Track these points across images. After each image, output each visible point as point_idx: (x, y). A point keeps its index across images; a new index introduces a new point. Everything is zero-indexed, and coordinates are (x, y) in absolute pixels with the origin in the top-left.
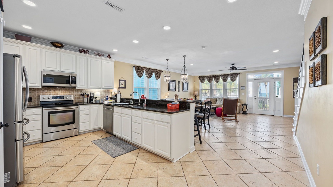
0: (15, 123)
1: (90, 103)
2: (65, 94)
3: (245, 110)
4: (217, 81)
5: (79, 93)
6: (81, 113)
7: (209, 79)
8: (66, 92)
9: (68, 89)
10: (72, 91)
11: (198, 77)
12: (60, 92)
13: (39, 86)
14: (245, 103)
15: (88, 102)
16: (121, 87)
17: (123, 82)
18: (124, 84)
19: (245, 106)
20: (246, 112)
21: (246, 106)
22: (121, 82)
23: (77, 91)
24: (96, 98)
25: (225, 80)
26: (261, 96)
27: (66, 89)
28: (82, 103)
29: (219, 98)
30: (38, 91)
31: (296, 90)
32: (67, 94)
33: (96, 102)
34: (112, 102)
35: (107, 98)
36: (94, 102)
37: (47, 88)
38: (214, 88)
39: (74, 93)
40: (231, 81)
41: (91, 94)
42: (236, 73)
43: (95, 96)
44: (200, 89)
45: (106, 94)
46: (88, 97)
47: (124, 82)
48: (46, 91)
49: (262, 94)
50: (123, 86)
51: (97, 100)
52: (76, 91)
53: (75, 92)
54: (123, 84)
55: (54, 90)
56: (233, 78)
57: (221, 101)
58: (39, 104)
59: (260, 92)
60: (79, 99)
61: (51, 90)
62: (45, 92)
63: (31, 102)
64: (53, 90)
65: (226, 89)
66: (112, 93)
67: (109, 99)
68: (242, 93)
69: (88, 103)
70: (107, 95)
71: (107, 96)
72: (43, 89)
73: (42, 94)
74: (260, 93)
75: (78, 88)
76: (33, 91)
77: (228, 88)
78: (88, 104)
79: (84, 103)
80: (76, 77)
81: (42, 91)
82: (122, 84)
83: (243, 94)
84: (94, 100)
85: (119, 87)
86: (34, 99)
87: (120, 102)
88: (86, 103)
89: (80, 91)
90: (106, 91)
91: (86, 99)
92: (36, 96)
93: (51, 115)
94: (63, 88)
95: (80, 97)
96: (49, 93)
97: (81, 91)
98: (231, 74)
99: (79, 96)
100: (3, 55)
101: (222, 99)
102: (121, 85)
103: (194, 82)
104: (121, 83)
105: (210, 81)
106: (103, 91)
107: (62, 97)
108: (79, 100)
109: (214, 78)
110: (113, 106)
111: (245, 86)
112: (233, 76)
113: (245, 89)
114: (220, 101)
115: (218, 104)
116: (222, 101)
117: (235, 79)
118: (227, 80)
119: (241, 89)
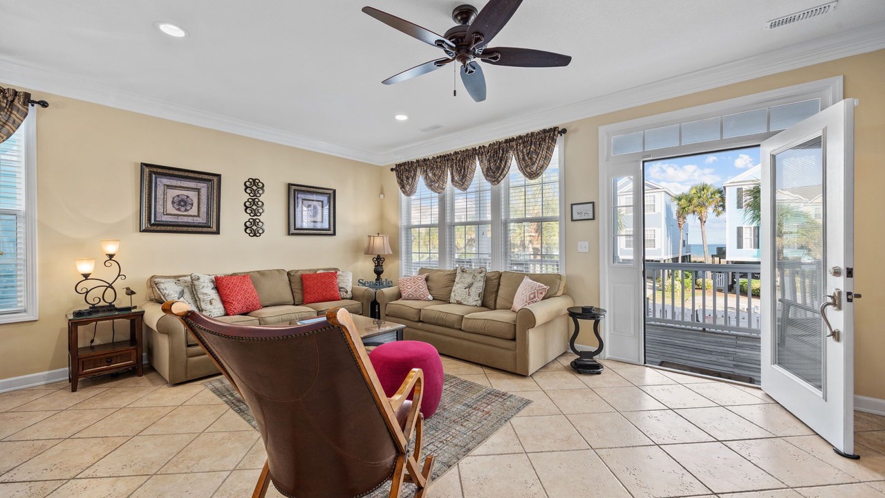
3: (586, 343)
4: (462, 180)
7: (430, 175)
11: (392, 170)
21: (592, 320)
25: (495, 173)
29: (465, 270)
38: (457, 221)
42: (545, 131)
44: (404, 223)
56: (530, 159)
65: (506, 224)
68: (580, 243)
77: (512, 215)
83: (583, 246)
98: (520, 137)
101: (474, 277)
103: (382, 192)
105: (435, 184)
109: (452, 166)
111: (593, 203)
112: (532, 149)
113: (594, 219)
114: (466, 285)
115: (455, 302)
116: (476, 285)
117: (537, 162)
118: (505, 172)
119: (574, 218)
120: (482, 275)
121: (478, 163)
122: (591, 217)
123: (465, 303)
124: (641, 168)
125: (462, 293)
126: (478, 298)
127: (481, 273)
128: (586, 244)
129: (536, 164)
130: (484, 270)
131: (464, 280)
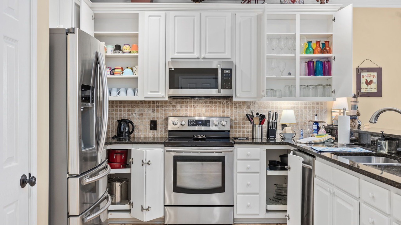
0: (68, 176)
1: (268, 140)
2: (214, 114)
5: (243, 112)
6: (240, 166)
8: (215, 111)
9: (220, 103)
10: (227, 107)
12: (204, 109)
13: (163, 97)
15: (265, 136)
16: (362, 91)
17: (373, 76)
18: (375, 80)
22: (365, 76)
23: (240, 107)
24: (284, 126)
27: (215, 103)
28: (247, 139)
30: (167, 107)
32: (217, 114)
33: (283, 138)
34: (324, 143)
35: (315, 127)
36: (278, 139)
37: (180, 100)
39: (232, 111)
41: (269, 114)
43: (280, 122)
45: (313, 117)
46: (261, 123)
47: (375, 74)
48: (178, 107)
50: (373, 88)
51: (285, 133)
52: (237, 108)
53: (234, 110)
54: (371, 82)
55: (194, 105)
58: (168, 137)
60: (244, 127)
61: (187, 106)
62: (178, 110)
63: (155, 131)
64: (191, 106)
66: (332, 112)
67: (322, 131)
69: (262, 139)
70: (316, 119)
71: (316, 123)
72: (173, 104)
73: (171, 114)
75: (238, 97)
76: (158, 107)
78: (262, 143)
79: (253, 138)
80: (231, 70)
81: (171, 108)
82: (368, 83)
84: (279, 131)
85: (357, 92)
86: (160, 125)
87: (348, 142)
88: (257, 141)
89: (246, 106)
90: (315, 105)
91: (258, 129)
92: (163, 117)
93: (178, 163)
94: (209, 100)
95: (245, 124)
96: (184, 113)
97: (248, 107)
99: (244, 119)
100: (50, 34)
102: (364, 85)
104: (363, 80)
106: (305, 108)
107: (206, 123)
108: (243, 132)
110: (314, 157)
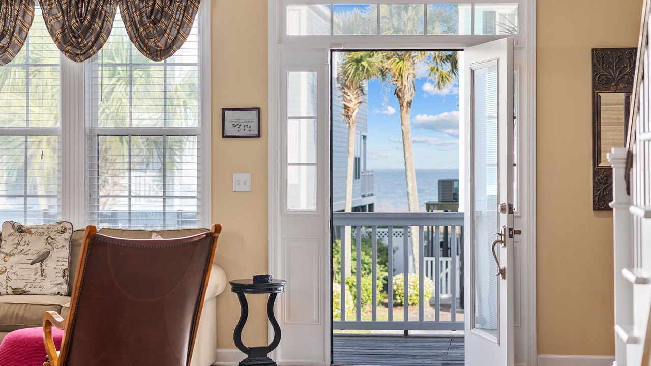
14: (262, 273)
19: (257, 301)
20: (270, 355)
21: (265, 296)
26: (366, 202)
29: (20, 230)
31: (623, 153)
40: (136, 52)
49: (372, 175)
56: (155, 23)
57: (42, 258)
59: (357, 161)
65: (93, 137)
68: (236, 176)
74: (357, 175)
77: (104, 122)
83: (242, 182)
101: (50, 240)
111: (258, 109)
112: (156, 6)
113: (259, 136)
114: (34, 257)
115: (10, 291)
116: (55, 255)
117: (168, 31)
118: (101, 39)
119: (227, 134)
120: (67, 235)
121: (38, 11)
122: (255, 133)
123: (32, 291)
124: (329, 63)
125: (27, 272)
126: (62, 280)
127: (63, 232)
128: (247, 177)
129: (166, 35)
130: (68, 226)
131: (26, 247)
